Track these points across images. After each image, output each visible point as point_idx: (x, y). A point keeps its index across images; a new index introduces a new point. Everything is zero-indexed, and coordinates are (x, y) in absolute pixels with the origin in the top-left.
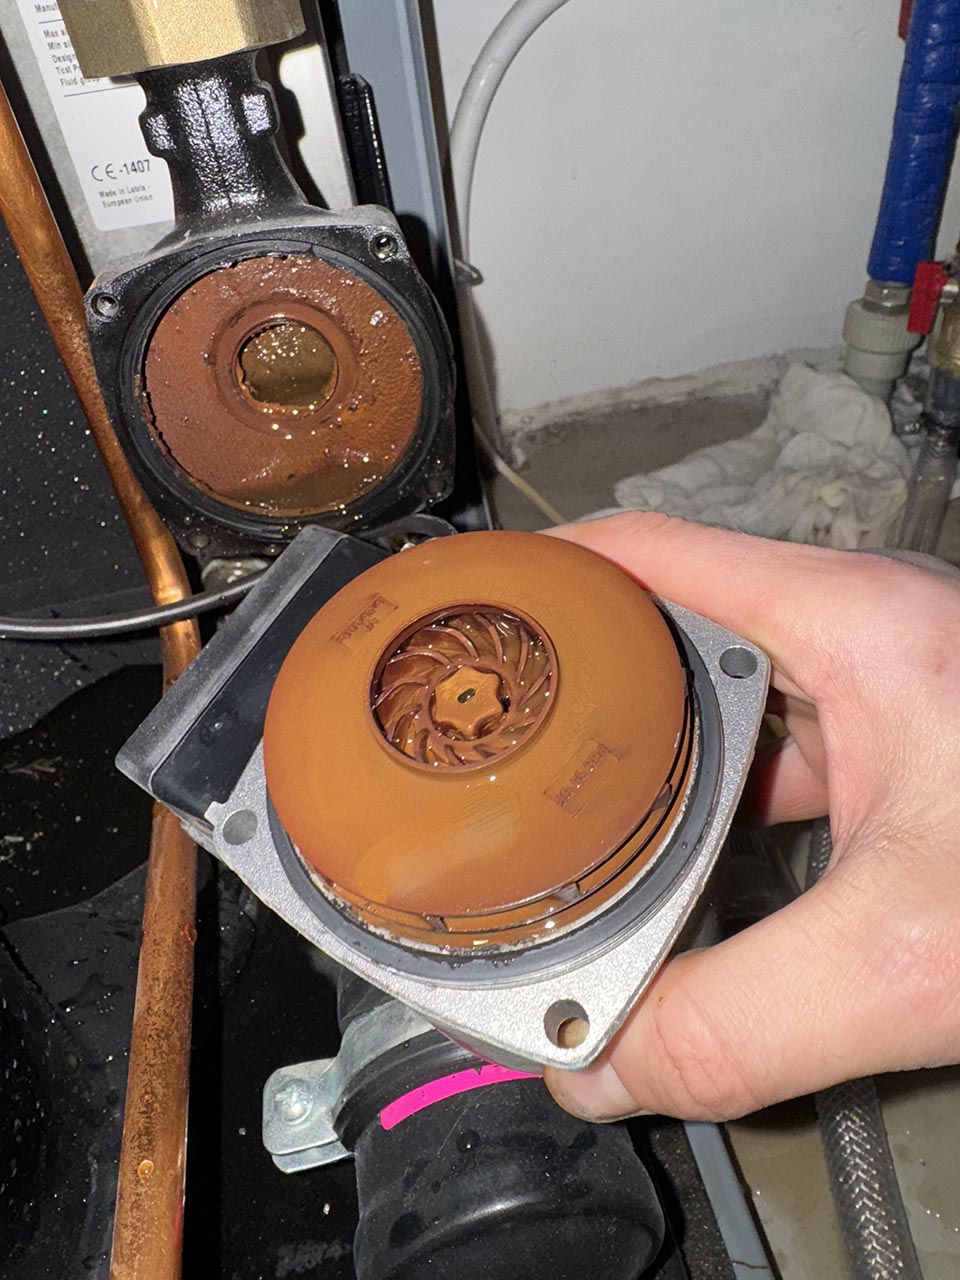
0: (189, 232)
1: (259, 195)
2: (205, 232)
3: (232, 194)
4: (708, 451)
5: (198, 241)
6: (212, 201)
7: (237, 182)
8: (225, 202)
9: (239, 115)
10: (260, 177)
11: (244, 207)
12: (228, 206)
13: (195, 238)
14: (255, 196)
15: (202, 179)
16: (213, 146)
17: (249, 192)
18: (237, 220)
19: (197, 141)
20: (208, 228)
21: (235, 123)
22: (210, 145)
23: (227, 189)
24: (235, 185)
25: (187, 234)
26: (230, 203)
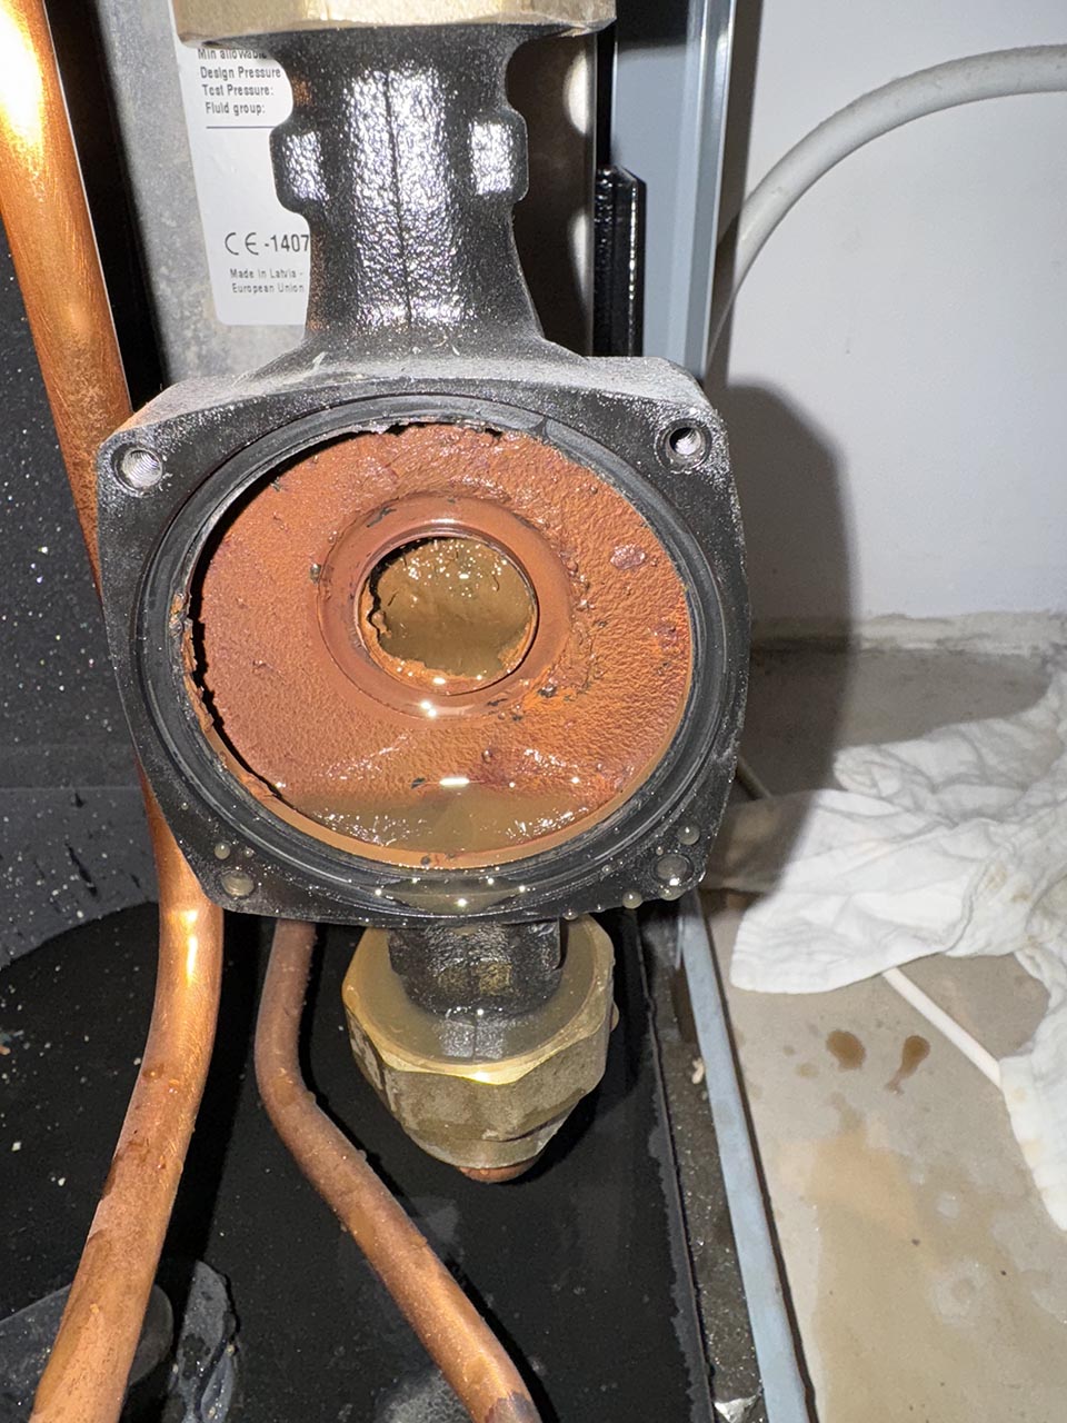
0: (323, 355)
1: (465, 310)
2: (351, 360)
3: (414, 301)
4: (963, 727)
5: (335, 376)
6: (376, 307)
7: (429, 280)
8: (399, 312)
9: (458, 156)
10: (474, 277)
11: (432, 327)
12: (402, 321)
13: (330, 370)
14: (457, 312)
15: (366, 263)
16: (398, 205)
17: (448, 301)
18: (415, 349)
19: (370, 192)
20: (357, 355)
21: (448, 169)
22: (392, 202)
23: (407, 287)
24: (424, 283)
25: (318, 359)
26: (409, 317)
